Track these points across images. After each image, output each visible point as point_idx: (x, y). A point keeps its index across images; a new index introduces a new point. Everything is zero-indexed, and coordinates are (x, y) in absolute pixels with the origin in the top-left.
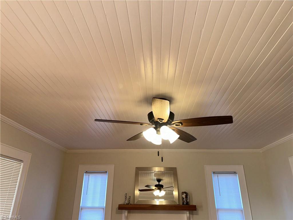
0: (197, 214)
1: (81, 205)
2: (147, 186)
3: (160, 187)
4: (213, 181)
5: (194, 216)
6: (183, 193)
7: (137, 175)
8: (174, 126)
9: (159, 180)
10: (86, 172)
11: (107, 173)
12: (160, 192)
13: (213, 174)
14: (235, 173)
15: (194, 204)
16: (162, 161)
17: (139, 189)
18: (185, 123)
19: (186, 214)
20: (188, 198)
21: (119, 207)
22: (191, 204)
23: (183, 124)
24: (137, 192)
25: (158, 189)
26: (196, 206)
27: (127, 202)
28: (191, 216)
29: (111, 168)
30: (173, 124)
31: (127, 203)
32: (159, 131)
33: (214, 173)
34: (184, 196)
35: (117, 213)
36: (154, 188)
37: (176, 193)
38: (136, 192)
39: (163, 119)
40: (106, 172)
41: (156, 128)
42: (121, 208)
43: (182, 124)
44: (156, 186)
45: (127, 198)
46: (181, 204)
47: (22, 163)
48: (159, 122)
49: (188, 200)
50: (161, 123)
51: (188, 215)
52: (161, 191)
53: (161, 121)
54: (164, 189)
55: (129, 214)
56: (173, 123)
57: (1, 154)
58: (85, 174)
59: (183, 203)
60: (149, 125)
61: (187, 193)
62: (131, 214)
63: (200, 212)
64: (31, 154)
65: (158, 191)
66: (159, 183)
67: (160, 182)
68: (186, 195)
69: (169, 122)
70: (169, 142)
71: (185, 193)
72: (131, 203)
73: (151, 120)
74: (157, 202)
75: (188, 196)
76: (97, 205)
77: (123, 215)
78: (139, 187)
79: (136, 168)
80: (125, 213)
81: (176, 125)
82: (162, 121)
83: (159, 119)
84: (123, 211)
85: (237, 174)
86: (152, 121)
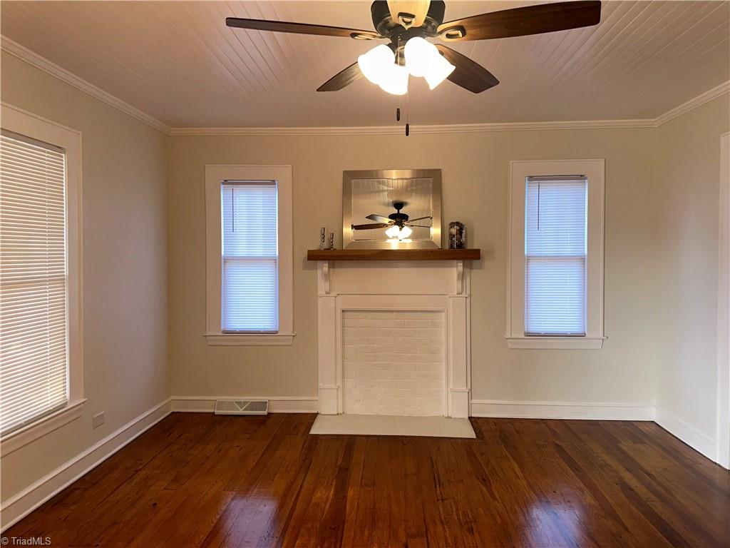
0: (480, 267)
1: (223, 254)
2: (370, 217)
3: (400, 219)
4: (526, 195)
5: (475, 272)
6: (452, 225)
7: (347, 192)
8: (443, 37)
9: (399, 205)
10: (226, 182)
11: (275, 184)
12: (401, 229)
13: (527, 182)
14: (582, 177)
15: (476, 247)
16: (407, 134)
17: (352, 225)
18: (475, 27)
19: (457, 267)
20: (463, 235)
21: (308, 255)
22: (469, 247)
23: (468, 32)
24: (348, 231)
25: (395, 224)
26: (479, 250)
27: (326, 245)
28: (467, 271)
29: (284, 173)
30: (441, 33)
31: (327, 248)
32: (402, 56)
33: (531, 178)
34: (454, 231)
35: (305, 268)
36: (387, 221)
37: (436, 231)
38: (344, 230)
39: (413, 16)
40: (273, 182)
41: (393, 46)
42: (314, 256)
43: (464, 34)
44: (391, 217)
45: (325, 239)
46: (447, 247)
47: (63, 155)
48: (403, 24)
49: (463, 239)
50: (407, 27)
51: (461, 268)
52: (403, 227)
53: (408, 23)
54: (411, 223)
55: (331, 270)
56: (440, 28)
57: (2, 129)
58: (222, 186)
59: (451, 246)
60: (375, 36)
61: (461, 225)
62: (336, 270)
63: (487, 263)
64: (80, 132)
65: (397, 227)
66: (399, 211)
67: (401, 208)
68: (458, 228)
69: (429, 27)
70: (427, 86)
71: (458, 224)
72: (335, 247)
73: (381, 24)
74: (394, 245)
75: (464, 231)
76: (259, 252)
77: (319, 272)
78: (353, 219)
79: (344, 172)
80: (324, 267)
81: (449, 36)
82: (410, 23)
83: (401, 14)
84: (319, 263)
85: (586, 181)
86: (383, 25)
